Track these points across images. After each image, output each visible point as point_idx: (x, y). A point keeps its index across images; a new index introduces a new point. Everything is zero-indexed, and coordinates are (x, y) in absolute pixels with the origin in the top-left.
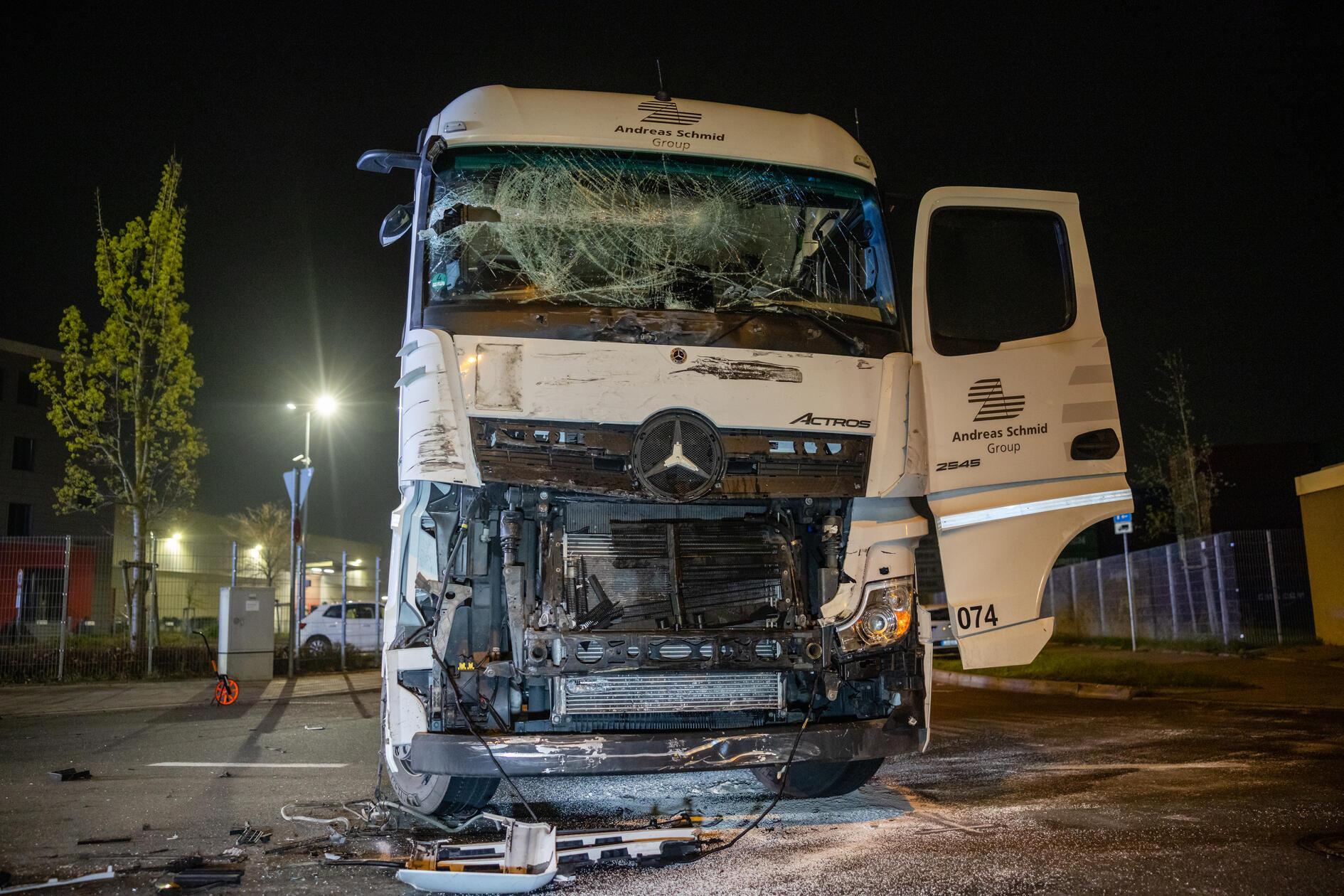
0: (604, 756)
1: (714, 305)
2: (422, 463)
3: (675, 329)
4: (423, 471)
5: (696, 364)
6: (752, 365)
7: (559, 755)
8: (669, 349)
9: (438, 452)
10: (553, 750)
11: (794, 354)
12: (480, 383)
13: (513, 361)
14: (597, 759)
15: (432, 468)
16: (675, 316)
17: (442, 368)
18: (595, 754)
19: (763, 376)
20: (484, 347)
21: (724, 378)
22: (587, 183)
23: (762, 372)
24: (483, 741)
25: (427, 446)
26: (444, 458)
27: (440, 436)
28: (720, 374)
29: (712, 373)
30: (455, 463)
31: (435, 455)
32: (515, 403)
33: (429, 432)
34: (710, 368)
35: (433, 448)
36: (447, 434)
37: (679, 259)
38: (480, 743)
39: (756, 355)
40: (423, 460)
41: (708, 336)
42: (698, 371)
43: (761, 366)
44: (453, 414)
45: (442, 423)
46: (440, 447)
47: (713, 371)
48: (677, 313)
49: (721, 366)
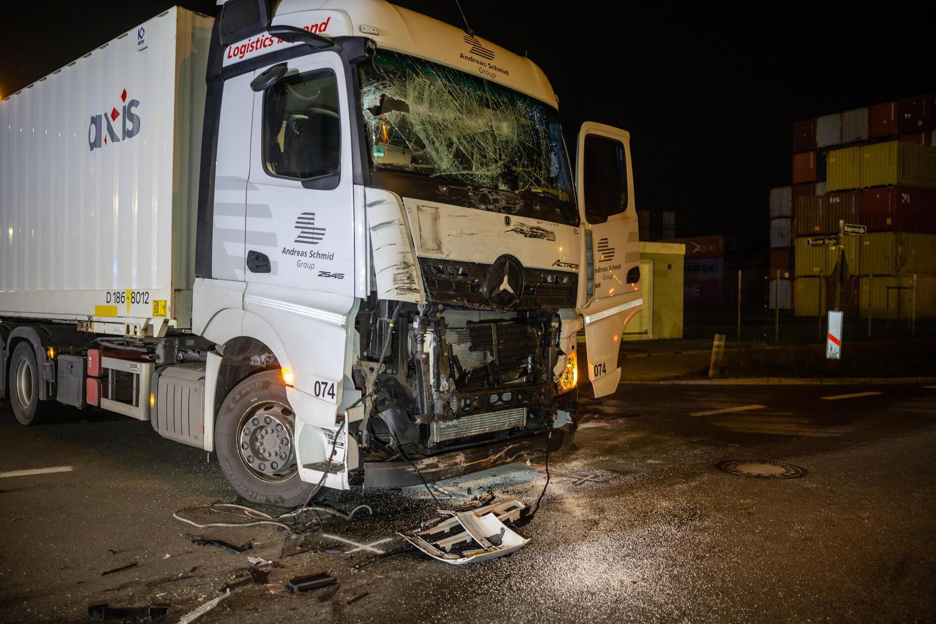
0: (466, 465)
1: (518, 190)
2: (397, 289)
3: (503, 203)
4: (398, 294)
5: (515, 227)
6: (537, 229)
7: (448, 468)
8: (503, 216)
9: (406, 281)
10: (446, 465)
11: (552, 223)
12: (422, 233)
13: (436, 220)
14: (463, 467)
15: (403, 292)
16: (504, 195)
17: (402, 221)
18: (462, 464)
19: (541, 236)
20: (421, 208)
21: (526, 236)
22: (451, 92)
23: (541, 234)
24: (413, 465)
25: (399, 277)
26: (409, 285)
27: (407, 270)
28: (525, 233)
29: (521, 233)
30: (415, 289)
31: (404, 283)
32: (439, 248)
33: (399, 267)
34: (521, 230)
35: (403, 278)
36: (410, 268)
37: (503, 157)
38: (411, 466)
39: (538, 223)
40: (397, 286)
41: (518, 209)
42: (516, 231)
43: (541, 230)
44: (411, 254)
45: (406, 261)
46: (406, 278)
47: (522, 232)
48: (505, 193)
49: (525, 229)
